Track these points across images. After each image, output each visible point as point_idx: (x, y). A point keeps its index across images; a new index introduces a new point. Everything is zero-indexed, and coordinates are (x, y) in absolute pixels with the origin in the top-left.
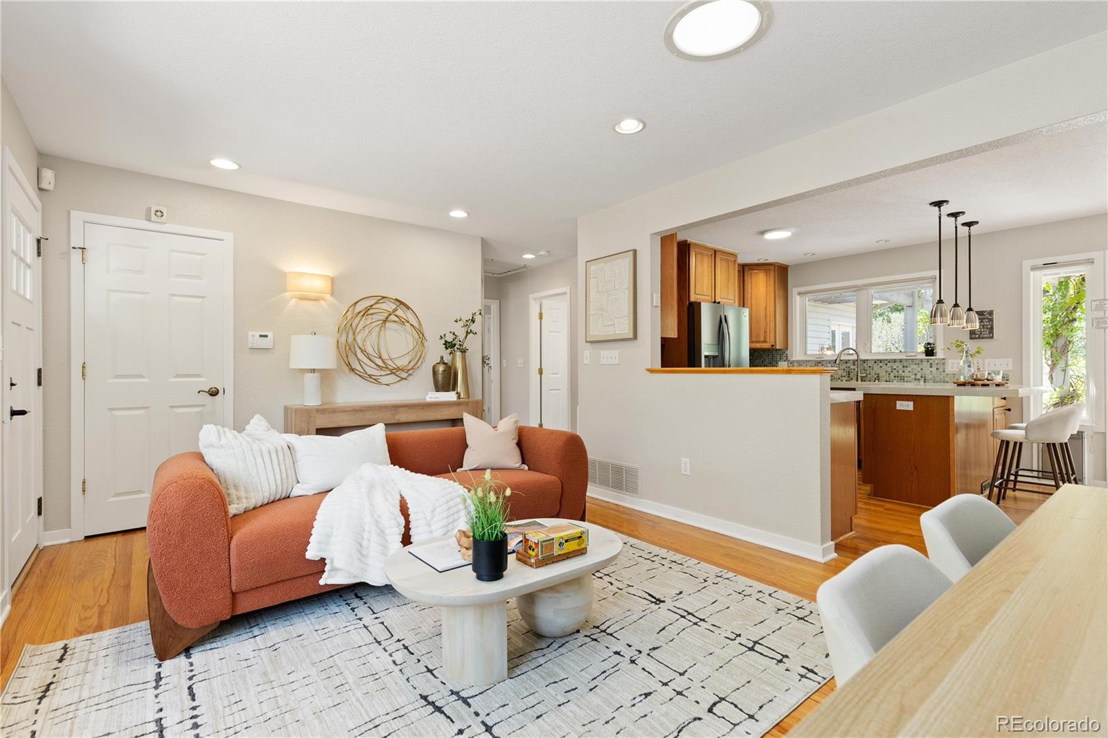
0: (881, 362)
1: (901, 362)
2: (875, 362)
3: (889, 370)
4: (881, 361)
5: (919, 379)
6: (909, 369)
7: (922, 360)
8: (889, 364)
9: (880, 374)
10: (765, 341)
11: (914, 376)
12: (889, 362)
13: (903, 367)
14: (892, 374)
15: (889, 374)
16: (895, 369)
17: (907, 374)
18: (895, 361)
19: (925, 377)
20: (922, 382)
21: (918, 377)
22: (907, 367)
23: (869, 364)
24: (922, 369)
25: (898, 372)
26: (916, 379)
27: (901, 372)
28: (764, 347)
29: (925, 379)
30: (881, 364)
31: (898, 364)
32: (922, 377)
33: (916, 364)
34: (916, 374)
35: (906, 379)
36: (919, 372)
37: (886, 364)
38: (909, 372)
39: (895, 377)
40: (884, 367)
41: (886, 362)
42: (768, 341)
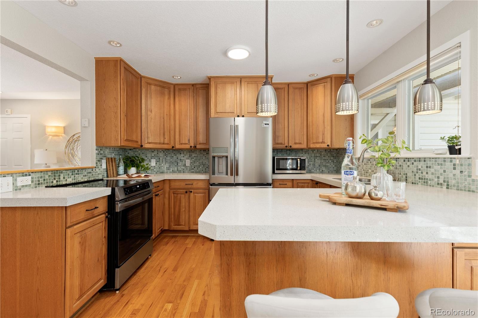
0: (409, 161)
1: (425, 161)
2: (404, 161)
3: (415, 170)
4: (409, 159)
5: (441, 184)
6: (432, 170)
7: (445, 160)
8: (415, 163)
9: (408, 175)
10: (323, 142)
11: (436, 180)
12: (415, 161)
13: (427, 167)
14: (417, 175)
15: (415, 175)
16: (420, 169)
17: (430, 176)
18: (420, 160)
19: (448, 182)
20: (445, 187)
21: (441, 181)
22: (430, 167)
23: (400, 163)
24: (445, 171)
25: (422, 173)
26: (438, 184)
27: (425, 173)
28: (322, 147)
29: (448, 185)
30: (408, 163)
31: (422, 163)
32: (444, 181)
33: (439, 164)
34: (438, 178)
35: (429, 182)
36: (441, 174)
37: (413, 164)
38: (432, 174)
39: (420, 178)
40: (411, 166)
41: (412, 161)
42: (326, 142)
